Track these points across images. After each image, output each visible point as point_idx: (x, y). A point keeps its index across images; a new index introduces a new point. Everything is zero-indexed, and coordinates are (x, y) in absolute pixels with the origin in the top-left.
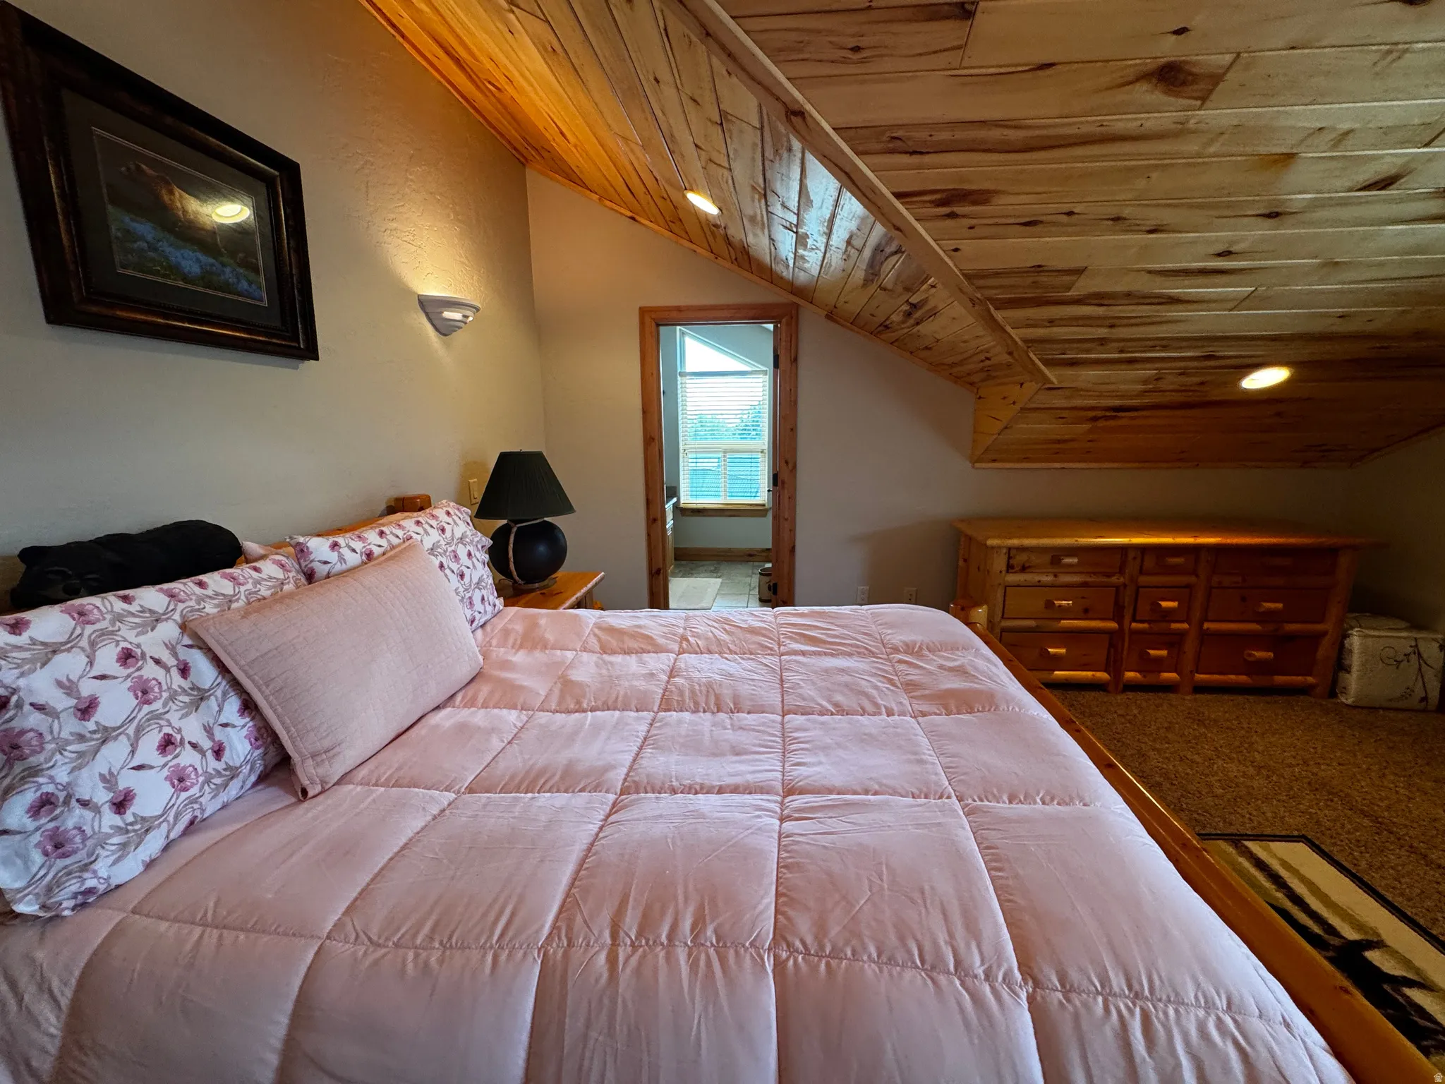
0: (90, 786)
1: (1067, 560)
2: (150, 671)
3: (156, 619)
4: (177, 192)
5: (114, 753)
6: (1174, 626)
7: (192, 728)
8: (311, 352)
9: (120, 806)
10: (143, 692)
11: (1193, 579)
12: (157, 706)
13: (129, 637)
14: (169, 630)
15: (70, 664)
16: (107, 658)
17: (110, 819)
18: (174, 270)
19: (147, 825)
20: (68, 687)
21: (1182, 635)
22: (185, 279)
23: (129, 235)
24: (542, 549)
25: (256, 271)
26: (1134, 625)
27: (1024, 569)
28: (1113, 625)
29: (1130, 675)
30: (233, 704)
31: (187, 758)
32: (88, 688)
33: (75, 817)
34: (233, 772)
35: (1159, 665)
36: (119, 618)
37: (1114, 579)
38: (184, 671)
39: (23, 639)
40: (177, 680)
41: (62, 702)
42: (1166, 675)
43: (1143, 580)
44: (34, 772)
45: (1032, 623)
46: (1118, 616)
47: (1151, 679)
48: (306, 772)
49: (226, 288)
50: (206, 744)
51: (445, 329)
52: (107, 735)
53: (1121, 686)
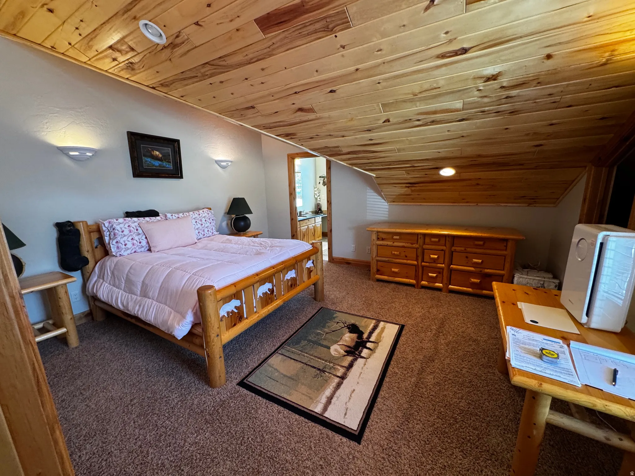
0: (122, 241)
1: (395, 237)
2: (132, 229)
3: (135, 222)
4: (155, 151)
5: (125, 238)
6: (439, 265)
7: (136, 238)
8: (181, 177)
9: (125, 245)
10: (130, 231)
11: (444, 248)
12: (132, 234)
13: (130, 223)
14: (136, 224)
15: (122, 226)
16: (126, 226)
17: (124, 246)
18: (153, 165)
19: (128, 249)
20: (121, 228)
21: (442, 269)
22: (156, 167)
23: (146, 161)
24: (242, 224)
25: (170, 162)
26: (423, 264)
27: (383, 239)
28: (415, 263)
29: (423, 282)
30: (144, 237)
31: (135, 242)
32: (123, 229)
33: (120, 245)
34: (142, 247)
35: (434, 280)
36: (129, 221)
37: (414, 245)
38: (137, 230)
39: (117, 222)
40: (135, 231)
41: (120, 230)
42: (437, 284)
43: (425, 247)
44: (116, 238)
45: (387, 259)
46: (417, 260)
47: (431, 285)
48: (152, 249)
49: (164, 167)
50: (138, 241)
51: (223, 167)
52: (125, 236)
53: (419, 286)
